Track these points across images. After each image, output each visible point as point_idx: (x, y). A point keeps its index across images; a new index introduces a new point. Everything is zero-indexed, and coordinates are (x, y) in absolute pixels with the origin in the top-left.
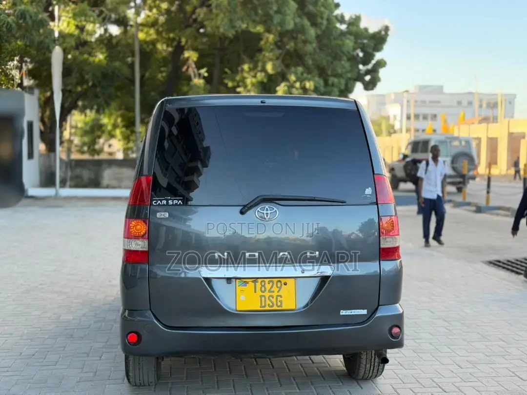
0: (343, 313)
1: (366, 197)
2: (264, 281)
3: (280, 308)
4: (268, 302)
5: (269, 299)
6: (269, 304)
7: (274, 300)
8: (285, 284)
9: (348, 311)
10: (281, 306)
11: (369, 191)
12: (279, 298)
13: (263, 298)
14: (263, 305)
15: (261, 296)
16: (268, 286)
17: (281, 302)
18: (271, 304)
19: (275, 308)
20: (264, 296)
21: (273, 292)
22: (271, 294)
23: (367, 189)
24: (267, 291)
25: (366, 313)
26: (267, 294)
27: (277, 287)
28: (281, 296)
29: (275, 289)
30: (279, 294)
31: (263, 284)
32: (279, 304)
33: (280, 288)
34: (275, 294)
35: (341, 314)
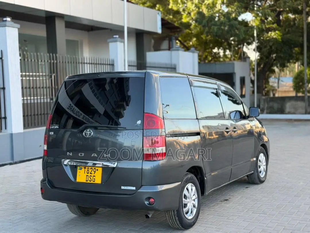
0: (123, 188)
1: (137, 126)
2: (89, 168)
3: (94, 182)
4: (89, 179)
5: (90, 177)
6: (89, 180)
7: (92, 178)
8: (97, 170)
9: (126, 187)
10: (94, 181)
11: (139, 122)
12: (94, 177)
13: (87, 177)
14: (87, 180)
15: (87, 176)
16: (90, 171)
17: (94, 179)
18: (90, 180)
19: (92, 182)
20: (88, 176)
21: (92, 174)
22: (91, 175)
23: (138, 121)
24: (89, 173)
25: (135, 189)
26: (89, 175)
27: (94, 171)
28: (95, 176)
29: (93, 172)
30: (94, 175)
31: (88, 169)
32: (94, 180)
33: (95, 172)
34: (92, 175)
35: (122, 188)
